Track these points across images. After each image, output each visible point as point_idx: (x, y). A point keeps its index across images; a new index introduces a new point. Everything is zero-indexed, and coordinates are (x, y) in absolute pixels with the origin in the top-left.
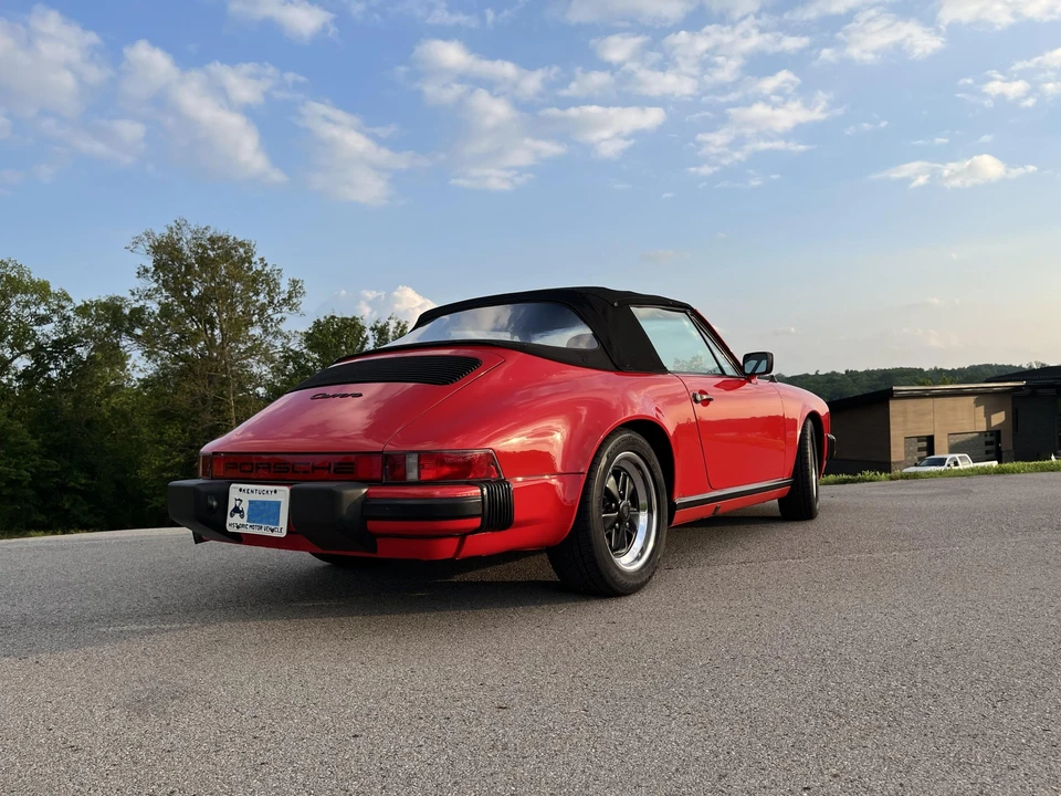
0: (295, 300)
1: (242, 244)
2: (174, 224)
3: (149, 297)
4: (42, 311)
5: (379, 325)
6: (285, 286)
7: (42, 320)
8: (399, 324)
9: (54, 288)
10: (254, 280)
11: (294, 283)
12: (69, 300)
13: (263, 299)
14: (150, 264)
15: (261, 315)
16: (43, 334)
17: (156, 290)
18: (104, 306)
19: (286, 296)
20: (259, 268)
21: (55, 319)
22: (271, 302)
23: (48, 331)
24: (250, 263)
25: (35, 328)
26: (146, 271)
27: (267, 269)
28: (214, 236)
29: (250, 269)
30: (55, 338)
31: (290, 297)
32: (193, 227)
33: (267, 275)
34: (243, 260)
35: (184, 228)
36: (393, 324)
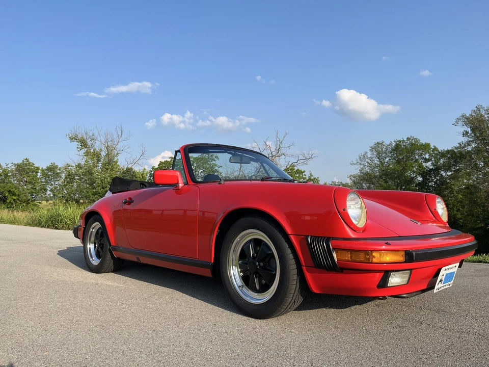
2: (475, 109)
3: (469, 145)
4: (427, 156)
7: (427, 160)
12: (438, 150)
14: (469, 130)
16: (427, 167)
17: (472, 141)
21: (433, 159)
23: (429, 165)
25: (423, 164)
26: (467, 133)
30: (431, 167)
32: (486, 108)
35: (481, 110)
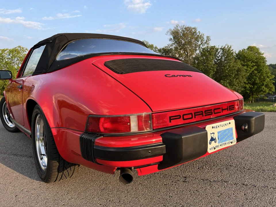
0: (208, 42)
1: (194, 28)
5: (223, 47)
6: (205, 39)
8: (228, 46)
9: (154, 46)
10: (197, 38)
11: (208, 37)
13: (199, 43)
15: (199, 48)
18: (163, 49)
19: (205, 41)
20: (198, 34)
22: (202, 44)
24: (196, 33)
27: (200, 34)
28: (186, 27)
29: (196, 35)
31: (207, 41)
33: (201, 36)
34: (194, 33)
36: (226, 47)
